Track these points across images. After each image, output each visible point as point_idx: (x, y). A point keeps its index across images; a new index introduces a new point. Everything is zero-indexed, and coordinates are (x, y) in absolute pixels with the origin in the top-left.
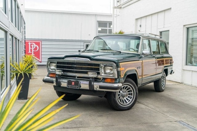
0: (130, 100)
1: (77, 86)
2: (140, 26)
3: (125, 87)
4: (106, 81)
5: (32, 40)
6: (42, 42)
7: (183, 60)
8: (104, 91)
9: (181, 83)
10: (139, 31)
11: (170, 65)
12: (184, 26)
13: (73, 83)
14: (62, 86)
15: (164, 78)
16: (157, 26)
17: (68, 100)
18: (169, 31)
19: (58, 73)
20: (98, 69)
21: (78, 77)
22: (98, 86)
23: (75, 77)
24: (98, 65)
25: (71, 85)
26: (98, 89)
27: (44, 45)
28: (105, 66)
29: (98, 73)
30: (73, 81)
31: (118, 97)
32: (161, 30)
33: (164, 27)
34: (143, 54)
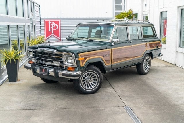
0: (94, 85)
1: (46, 73)
2: (146, 5)
3: (89, 74)
4: (68, 69)
5: (51, 19)
6: (61, 21)
7: (177, 42)
8: (66, 78)
9: (174, 65)
10: (145, 10)
11: (156, 48)
12: (179, 7)
13: (43, 70)
14: (37, 72)
15: (148, 61)
16: (158, 6)
17: (49, 83)
18: (167, 11)
19: (33, 61)
20: (61, 59)
21: (47, 65)
22: (61, 73)
23: (45, 65)
24: (61, 55)
25: (42, 72)
26: (61, 76)
27: (63, 23)
28: (67, 56)
29: (62, 62)
30: (43, 69)
31: (82, 83)
32: (161, 11)
33: (163, 8)
34: (113, 42)
